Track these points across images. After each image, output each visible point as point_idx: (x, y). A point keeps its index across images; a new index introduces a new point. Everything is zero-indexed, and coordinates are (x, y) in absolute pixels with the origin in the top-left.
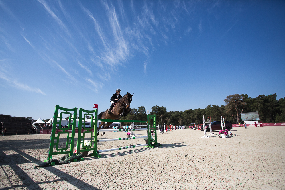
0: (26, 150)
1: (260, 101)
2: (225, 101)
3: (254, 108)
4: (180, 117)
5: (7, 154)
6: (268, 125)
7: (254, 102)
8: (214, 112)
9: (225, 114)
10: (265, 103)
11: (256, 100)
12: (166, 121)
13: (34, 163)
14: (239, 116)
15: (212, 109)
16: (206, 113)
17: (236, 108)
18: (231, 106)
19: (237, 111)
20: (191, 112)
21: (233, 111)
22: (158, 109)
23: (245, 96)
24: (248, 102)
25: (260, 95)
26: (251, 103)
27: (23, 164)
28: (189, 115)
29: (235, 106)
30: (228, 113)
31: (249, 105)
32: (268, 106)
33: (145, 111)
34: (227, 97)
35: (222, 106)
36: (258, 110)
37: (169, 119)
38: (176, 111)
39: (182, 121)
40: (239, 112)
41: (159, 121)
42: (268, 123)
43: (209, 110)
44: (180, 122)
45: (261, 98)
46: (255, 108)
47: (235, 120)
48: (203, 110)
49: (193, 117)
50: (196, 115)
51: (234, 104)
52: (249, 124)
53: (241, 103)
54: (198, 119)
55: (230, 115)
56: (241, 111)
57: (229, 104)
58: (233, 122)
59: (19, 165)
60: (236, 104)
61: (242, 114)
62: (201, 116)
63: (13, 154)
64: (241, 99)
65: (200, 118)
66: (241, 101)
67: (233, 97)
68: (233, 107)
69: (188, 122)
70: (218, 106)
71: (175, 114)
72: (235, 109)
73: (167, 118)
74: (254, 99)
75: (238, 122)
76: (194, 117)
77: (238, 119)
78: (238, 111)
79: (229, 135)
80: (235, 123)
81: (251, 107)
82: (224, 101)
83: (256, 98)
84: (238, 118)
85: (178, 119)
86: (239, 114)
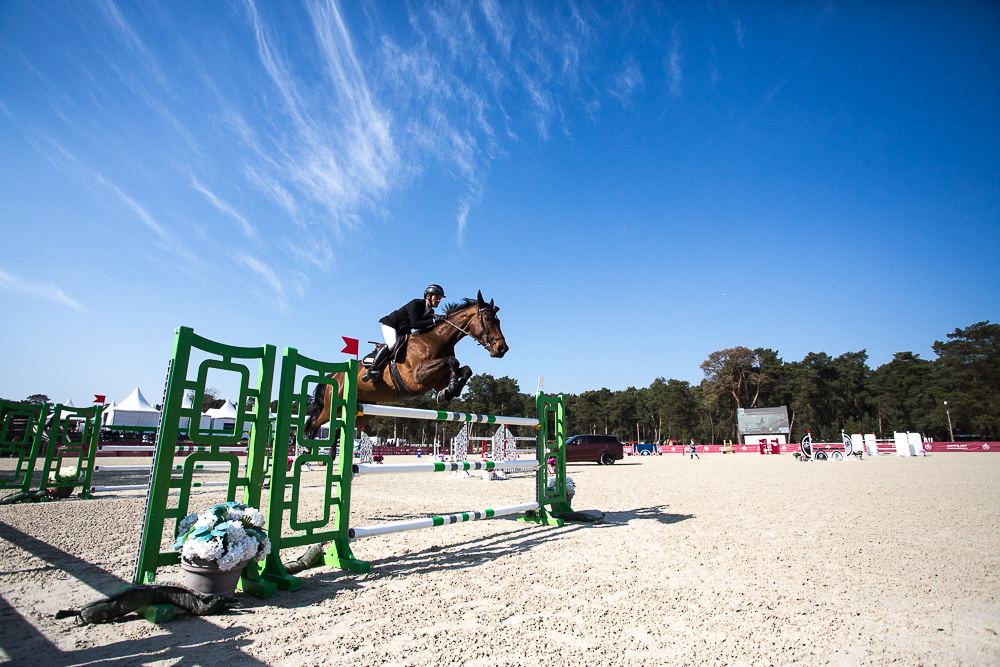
1: (810, 371)
2: (705, 370)
7: (792, 377)
10: (824, 380)
11: (798, 370)
15: (664, 392)
17: (736, 393)
18: (721, 385)
19: (738, 400)
20: (604, 400)
22: (488, 385)
24: (773, 376)
25: (811, 354)
26: (781, 377)
29: (734, 384)
31: (773, 383)
32: (831, 389)
34: (712, 357)
40: (735, 407)
43: (655, 395)
45: (813, 362)
51: (731, 378)
53: (752, 376)
56: (740, 404)
57: (714, 379)
60: (735, 380)
61: (741, 411)
64: (756, 365)
67: (731, 357)
68: (727, 389)
72: (732, 394)
74: (795, 365)
78: (741, 401)
82: (702, 367)
83: (798, 361)
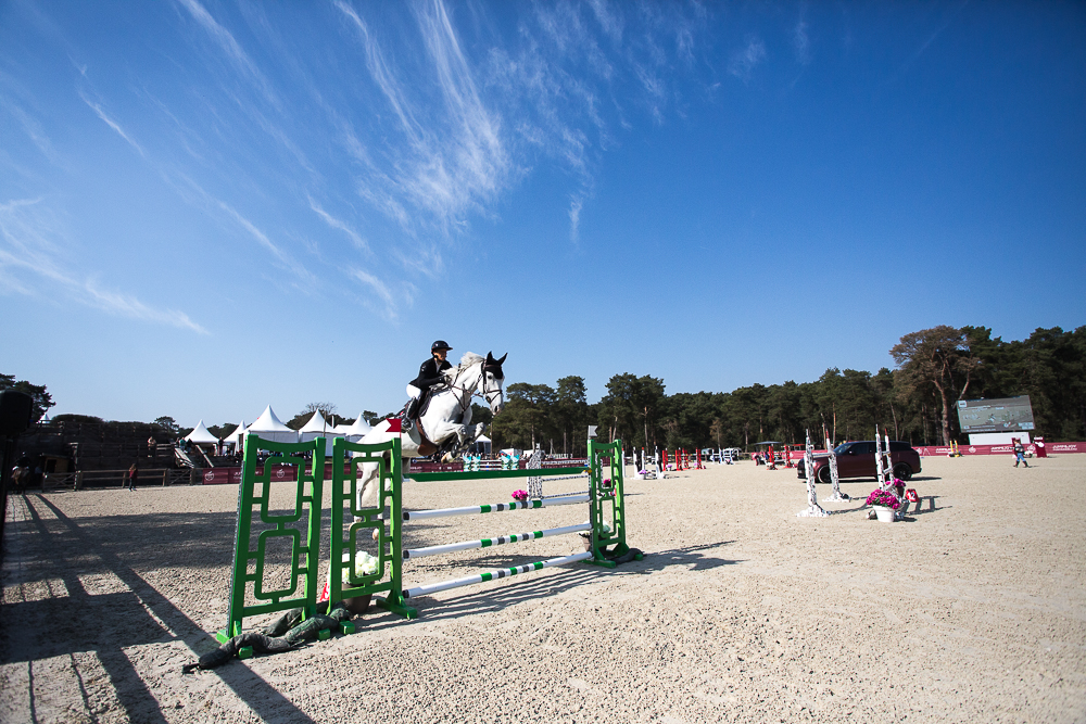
0: (154, 573)
1: (1042, 352)
2: (895, 356)
3: (1013, 382)
4: (716, 415)
5: (91, 593)
6: (1066, 448)
7: (1015, 359)
8: (849, 395)
9: (895, 405)
10: (1061, 362)
11: (1023, 351)
12: (664, 432)
13: (181, 644)
14: (948, 414)
15: (840, 385)
16: (816, 401)
17: (938, 382)
18: (919, 374)
19: (942, 391)
20: (759, 397)
21: (926, 392)
22: (631, 385)
23: (979, 336)
24: (990, 359)
25: (1039, 330)
26: (1000, 360)
27: (144, 646)
28: (752, 406)
29: (936, 372)
30: (906, 401)
31: (991, 368)
32: (1072, 373)
33: (583, 395)
34: (905, 339)
35: (884, 371)
36: (1031, 390)
37: (675, 423)
38: (702, 393)
39: (724, 431)
40: (952, 399)
41: (634, 431)
42: (1071, 440)
43: (828, 389)
44: (717, 436)
45: (1043, 340)
46: (1019, 380)
47: (935, 427)
48: (806, 387)
49: (766, 415)
50: (779, 409)
51: (932, 364)
52: (991, 446)
53: (962, 361)
54: (784, 425)
55: (912, 408)
56: (959, 393)
57: (908, 368)
58: (926, 434)
59: (130, 652)
60: (938, 366)
61: (962, 404)
62: (798, 411)
63: (111, 591)
64: (960, 348)
65: (792, 420)
66: (961, 353)
67: (930, 339)
68: (928, 378)
69: (749, 434)
70: (865, 373)
71: (699, 403)
72: (934, 384)
73: (667, 419)
74: (1017, 345)
75: (944, 435)
76: (772, 416)
77: (945, 424)
78: (947, 392)
79: (907, 504)
80: (935, 442)
81: (1000, 377)
82: (892, 353)
83: (1022, 340)
84: (947, 419)
85: (710, 422)
86: (949, 405)
